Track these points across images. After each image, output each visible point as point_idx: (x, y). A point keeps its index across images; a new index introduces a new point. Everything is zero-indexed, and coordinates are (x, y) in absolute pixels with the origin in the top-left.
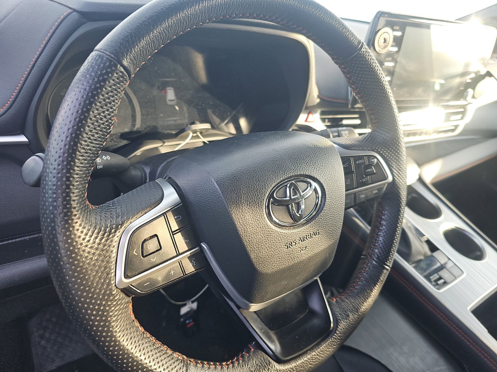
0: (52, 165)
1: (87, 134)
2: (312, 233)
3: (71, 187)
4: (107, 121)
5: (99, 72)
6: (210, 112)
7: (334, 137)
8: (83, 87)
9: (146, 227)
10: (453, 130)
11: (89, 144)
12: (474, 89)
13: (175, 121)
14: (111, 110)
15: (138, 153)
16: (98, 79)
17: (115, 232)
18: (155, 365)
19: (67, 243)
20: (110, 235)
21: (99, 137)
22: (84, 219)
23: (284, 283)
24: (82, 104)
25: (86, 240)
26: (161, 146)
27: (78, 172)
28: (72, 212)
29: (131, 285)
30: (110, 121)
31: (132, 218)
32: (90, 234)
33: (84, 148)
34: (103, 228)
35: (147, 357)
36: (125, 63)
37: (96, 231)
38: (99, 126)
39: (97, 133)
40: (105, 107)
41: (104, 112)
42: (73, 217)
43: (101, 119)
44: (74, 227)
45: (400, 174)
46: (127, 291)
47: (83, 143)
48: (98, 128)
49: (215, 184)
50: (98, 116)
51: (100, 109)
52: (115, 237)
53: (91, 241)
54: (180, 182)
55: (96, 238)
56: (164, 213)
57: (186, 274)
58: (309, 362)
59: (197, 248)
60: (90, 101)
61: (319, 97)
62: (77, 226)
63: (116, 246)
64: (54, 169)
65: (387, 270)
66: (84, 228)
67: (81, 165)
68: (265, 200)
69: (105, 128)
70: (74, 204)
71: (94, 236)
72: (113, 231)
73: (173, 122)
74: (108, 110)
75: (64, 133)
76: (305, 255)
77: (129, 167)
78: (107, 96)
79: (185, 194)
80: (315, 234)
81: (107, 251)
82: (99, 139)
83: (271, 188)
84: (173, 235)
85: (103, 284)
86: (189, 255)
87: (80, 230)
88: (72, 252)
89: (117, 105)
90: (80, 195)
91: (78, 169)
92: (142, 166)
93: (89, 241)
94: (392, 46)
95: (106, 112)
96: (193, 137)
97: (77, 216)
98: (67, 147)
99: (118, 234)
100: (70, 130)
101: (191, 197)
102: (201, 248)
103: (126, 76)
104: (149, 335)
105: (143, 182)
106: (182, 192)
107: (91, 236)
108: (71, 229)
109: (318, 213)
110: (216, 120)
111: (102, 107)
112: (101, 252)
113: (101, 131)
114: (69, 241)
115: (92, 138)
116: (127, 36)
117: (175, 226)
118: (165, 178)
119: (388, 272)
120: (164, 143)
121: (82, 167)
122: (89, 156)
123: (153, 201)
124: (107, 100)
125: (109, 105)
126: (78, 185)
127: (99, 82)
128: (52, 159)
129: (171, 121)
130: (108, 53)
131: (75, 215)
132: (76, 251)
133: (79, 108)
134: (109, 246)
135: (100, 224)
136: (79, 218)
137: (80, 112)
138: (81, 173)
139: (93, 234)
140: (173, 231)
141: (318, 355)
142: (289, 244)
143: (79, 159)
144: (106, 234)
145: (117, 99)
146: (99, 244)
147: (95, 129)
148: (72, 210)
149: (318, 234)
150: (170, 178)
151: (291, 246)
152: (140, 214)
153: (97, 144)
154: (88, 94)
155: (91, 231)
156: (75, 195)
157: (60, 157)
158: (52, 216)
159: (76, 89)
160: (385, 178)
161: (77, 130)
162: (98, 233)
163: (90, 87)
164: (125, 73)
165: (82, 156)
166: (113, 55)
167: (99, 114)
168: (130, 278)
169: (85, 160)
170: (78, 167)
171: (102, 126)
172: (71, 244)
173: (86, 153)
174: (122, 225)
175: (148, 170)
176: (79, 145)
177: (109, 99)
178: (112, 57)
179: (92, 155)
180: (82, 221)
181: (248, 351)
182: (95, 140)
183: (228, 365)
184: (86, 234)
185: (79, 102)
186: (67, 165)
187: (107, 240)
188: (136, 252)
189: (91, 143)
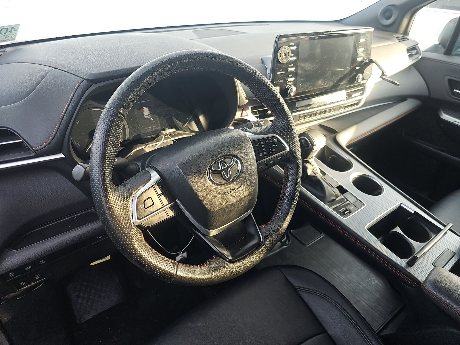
0: (95, 168)
1: (109, 150)
2: (238, 186)
3: (106, 177)
4: (117, 142)
5: (110, 119)
6: (174, 119)
7: (255, 126)
8: (103, 128)
9: (145, 193)
10: (357, 104)
11: (111, 155)
12: (362, 74)
13: (152, 129)
14: (118, 136)
15: (131, 154)
16: (110, 122)
17: (129, 197)
18: (159, 264)
19: (108, 204)
20: (127, 199)
21: (114, 151)
22: (114, 192)
23: (226, 216)
24: (105, 136)
25: (116, 202)
26: (145, 147)
27: (108, 169)
28: (108, 189)
29: (141, 223)
30: (118, 142)
31: (136, 190)
32: (117, 199)
33: (108, 158)
34: (123, 196)
35: (155, 260)
36: (121, 112)
37: (120, 198)
38: (114, 146)
39: (113, 149)
40: (115, 136)
41: (115, 138)
42: (109, 192)
43: (114, 142)
44: (109, 196)
45: (294, 145)
46: (139, 227)
47: (108, 155)
48: (113, 147)
49: (178, 166)
50: (113, 141)
51: (113, 137)
52: (130, 200)
53: (119, 203)
54: (159, 168)
55: (121, 201)
56: (153, 185)
57: (169, 217)
58: (249, 262)
59: (174, 203)
60: (108, 134)
61: (246, 98)
62: (111, 196)
63: (131, 204)
64: (97, 169)
65: (295, 205)
66: (114, 196)
67: (109, 166)
68: (207, 172)
69: (116, 146)
70: (108, 185)
71: (120, 200)
72: (128, 197)
73: (151, 130)
74: (117, 137)
75: (98, 152)
76: (235, 199)
77: (128, 164)
78: (115, 130)
79: (163, 174)
80: (240, 187)
81: (127, 207)
82: (115, 152)
83: (210, 164)
84: (159, 196)
85: (127, 223)
86: (170, 207)
87: (113, 198)
88: (111, 208)
89: (120, 133)
90: (110, 180)
91: (107, 168)
92: (136, 162)
93: (117, 203)
94: (291, 57)
95: (116, 138)
96: (165, 139)
97: (110, 191)
98: (101, 158)
99: (131, 198)
100: (101, 150)
101: (166, 176)
102: (176, 202)
103: (123, 118)
104: (154, 250)
105: (138, 171)
106: (161, 173)
107: (118, 200)
108: (109, 197)
109: (240, 175)
110: (180, 124)
111: (114, 136)
112: (124, 208)
113: (115, 148)
114: (108, 203)
115: (112, 152)
116: (121, 98)
117: (160, 192)
118: (150, 167)
119: (295, 206)
120: (147, 145)
121: (109, 167)
122: (111, 161)
123: (146, 180)
124: (116, 132)
125: (117, 134)
126: (108, 176)
127: (111, 124)
128: (95, 165)
129: (150, 129)
130: (113, 109)
131: (109, 191)
132: (112, 208)
133: (103, 138)
134: (128, 204)
135: (121, 194)
136: (111, 192)
137: (104, 140)
138: (109, 169)
139: (119, 199)
140: (159, 194)
141: (254, 257)
142: (225, 194)
143: (107, 163)
144: (125, 199)
145: (120, 130)
146: (122, 204)
147: (112, 147)
148: (108, 188)
149: (241, 187)
150: (153, 167)
151: (226, 195)
152: (140, 187)
153: (114, 154)
154: (107, 131)
155: (117, 198)
156: (108, 181)
157: (98, 163)
158: (99, 192)
159: (100, 129)
160: (285, 149)
161: (104, 149)
162: (121, 198)
163: (107, 127)
164: (122, 117)
165: (108, 161)
166: (115, 109)
167: (113, 140)
168: (140, 220)
169: (110, 163)
170: (107, 167)
171: (115, 145)
172: (109, 205)
173: (110, 160)
174: (132, 193)
175: (140, 165)
176: (106, 156)
177: (117, 131)
178: (115, 111)
179: (112, 160)
180: (113, 193)
181: (212, 259)
182: (113, 153)
183: (201, 266)
184: (116, 200)
185: (103, 136)
186: (102, 167)
187: (126, 202)
188: (141, 207)
189: (112, 154)
